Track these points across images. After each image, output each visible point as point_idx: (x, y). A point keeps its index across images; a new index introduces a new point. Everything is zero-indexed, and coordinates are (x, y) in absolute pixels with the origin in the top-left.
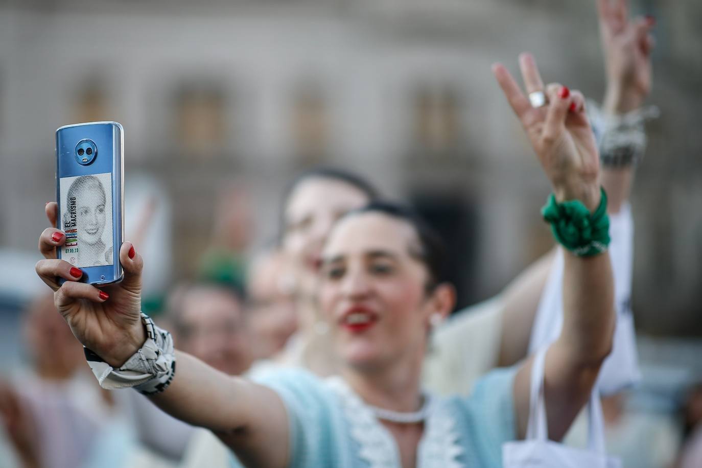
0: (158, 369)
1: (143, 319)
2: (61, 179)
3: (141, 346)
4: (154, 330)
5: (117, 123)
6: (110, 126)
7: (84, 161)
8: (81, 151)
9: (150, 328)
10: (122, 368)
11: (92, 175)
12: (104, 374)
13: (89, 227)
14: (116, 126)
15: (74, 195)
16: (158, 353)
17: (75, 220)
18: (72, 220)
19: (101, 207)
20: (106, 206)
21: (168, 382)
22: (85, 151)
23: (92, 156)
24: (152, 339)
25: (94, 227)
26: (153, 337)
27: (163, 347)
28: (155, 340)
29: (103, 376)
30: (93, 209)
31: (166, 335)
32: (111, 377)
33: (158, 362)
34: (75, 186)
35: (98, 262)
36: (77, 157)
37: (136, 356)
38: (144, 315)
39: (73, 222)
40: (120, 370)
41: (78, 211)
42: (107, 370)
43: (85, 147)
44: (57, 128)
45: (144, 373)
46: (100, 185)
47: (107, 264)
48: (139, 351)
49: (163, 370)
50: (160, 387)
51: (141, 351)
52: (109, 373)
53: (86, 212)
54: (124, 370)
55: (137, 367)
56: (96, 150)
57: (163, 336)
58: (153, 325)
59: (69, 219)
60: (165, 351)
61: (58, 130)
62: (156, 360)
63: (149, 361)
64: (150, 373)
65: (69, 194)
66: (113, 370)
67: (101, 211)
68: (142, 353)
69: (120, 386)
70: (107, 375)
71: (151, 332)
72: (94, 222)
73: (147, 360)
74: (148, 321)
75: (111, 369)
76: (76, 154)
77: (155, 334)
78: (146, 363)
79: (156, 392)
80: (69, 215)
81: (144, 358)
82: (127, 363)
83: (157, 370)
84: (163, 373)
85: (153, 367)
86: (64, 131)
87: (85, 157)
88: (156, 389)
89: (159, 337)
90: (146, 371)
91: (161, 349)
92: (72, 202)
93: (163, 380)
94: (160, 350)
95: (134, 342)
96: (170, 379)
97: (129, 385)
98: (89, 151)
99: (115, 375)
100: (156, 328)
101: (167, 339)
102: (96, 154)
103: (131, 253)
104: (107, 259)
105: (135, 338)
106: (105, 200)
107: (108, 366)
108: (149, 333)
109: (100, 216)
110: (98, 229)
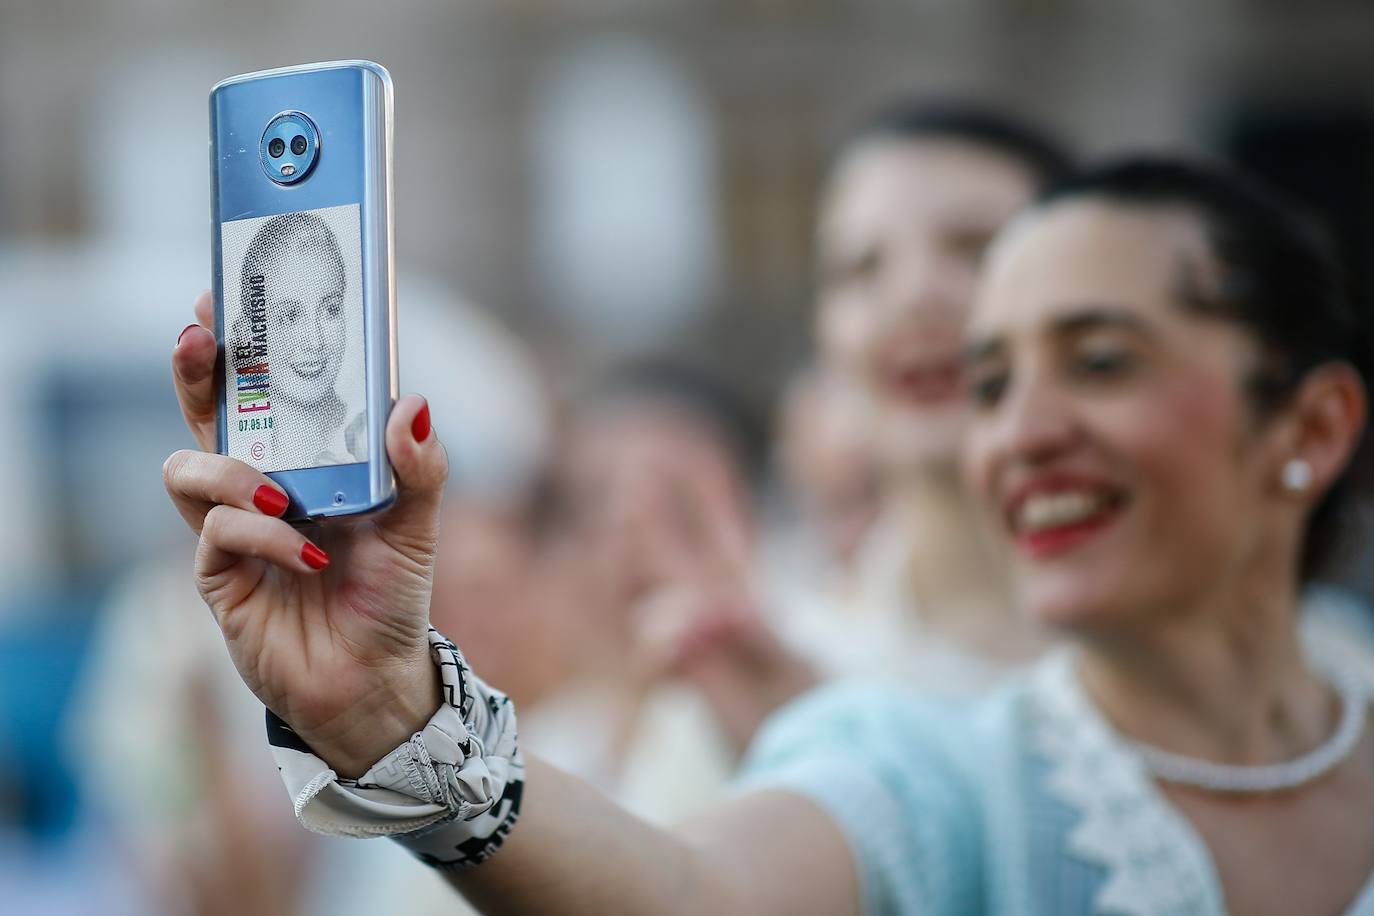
0: (462, 793)
1: (434, 647)
2: (225, 226)
3: (421, 726)
4: (462, 682)
5: (373, 64)
6: (357, 73)
7: (285, 172)
8: (276, 146)
9: (451, 675)
10: (362, 781)
11: (308, 212)
12: (309, 786)
13: (300, 357)
14: (371, 70)
15: (262, 269)
16: (465, 749)
17: (262, 338)
18: (255, 339)
19: (333, 301)
20: (347, 296)
21: (495, 838)
22: (288, 144)
23: (307, 158)
24: (457, 707)
25: (314, 358)
26: (457, 701)
27: (485, 738)
28: (463, 712)
29: (307, 791)
30: (310, 305)
31: (499, 702)
32: (326, 797)
33: (462, 775)
34: (264, 243)
35: (325, 454)
36: (266, 163)
37: (404, 750)
38: (438, 637)
39: (258, 344)
40: (358, 786)
41: (271, 313)
42: (318, 777)
43: (288, 133)
44: (213, 86)
45: (425, 803)
46: (330, 241)
47: (350, 459)
48: (414, 738)
49: (477, 800)
50: (474, 847)
51: (422, 738)
52: (325, 784)
53: (293, 315)
54: (367, 787)
55: (405, 783)
56: (316, 143)
57: (492, 705)
58: (460, 669)
59: (248, 337)
60: (490, 749)
61: (215, 88)
62: (461, 768)
63: (441, 767)
64: (441, 804)
65: (246, 268)
66: (338, 782)
67: (334, 311)
68: (423, 744)
69: (353, 830)
70: (316, 791)
71: (452, 687)
72: (315, 343)
73: (435, 764)
74: (446, 655)
75: (333, 775)
76: (264, 156)
77: (463, 696)
78: (430, 772)
79: (462, 861)
80: (247, 325)
81: (425, 759)
82: (376, 768)
83: (461, 797)
84: (478, 806)
85: (450, 785)
86: (229, 92)
87: (288, 161)
88: (461, 855)
89: (479, 708)
90: (428, 797)
91: (480, 741)
92: (255, 286)
93: (483, 827)
94: (477, 741)
95: (401, 711)
96: (504, 828)
97: (378, 831)
98: (298, 145)
99: (341, 796)
100: (470, 677)
101: (500, 713)
102: (318, 152)
103: (420, 426)
104: (351, 446)
105: (405, 700)
106: (343, 282)
107: (326, 766)
108: (447, 691)
109: (330, 326)
110: (325, 362)
